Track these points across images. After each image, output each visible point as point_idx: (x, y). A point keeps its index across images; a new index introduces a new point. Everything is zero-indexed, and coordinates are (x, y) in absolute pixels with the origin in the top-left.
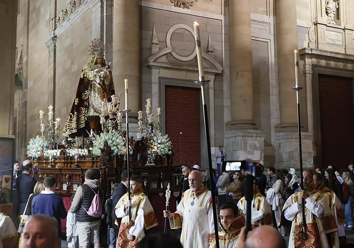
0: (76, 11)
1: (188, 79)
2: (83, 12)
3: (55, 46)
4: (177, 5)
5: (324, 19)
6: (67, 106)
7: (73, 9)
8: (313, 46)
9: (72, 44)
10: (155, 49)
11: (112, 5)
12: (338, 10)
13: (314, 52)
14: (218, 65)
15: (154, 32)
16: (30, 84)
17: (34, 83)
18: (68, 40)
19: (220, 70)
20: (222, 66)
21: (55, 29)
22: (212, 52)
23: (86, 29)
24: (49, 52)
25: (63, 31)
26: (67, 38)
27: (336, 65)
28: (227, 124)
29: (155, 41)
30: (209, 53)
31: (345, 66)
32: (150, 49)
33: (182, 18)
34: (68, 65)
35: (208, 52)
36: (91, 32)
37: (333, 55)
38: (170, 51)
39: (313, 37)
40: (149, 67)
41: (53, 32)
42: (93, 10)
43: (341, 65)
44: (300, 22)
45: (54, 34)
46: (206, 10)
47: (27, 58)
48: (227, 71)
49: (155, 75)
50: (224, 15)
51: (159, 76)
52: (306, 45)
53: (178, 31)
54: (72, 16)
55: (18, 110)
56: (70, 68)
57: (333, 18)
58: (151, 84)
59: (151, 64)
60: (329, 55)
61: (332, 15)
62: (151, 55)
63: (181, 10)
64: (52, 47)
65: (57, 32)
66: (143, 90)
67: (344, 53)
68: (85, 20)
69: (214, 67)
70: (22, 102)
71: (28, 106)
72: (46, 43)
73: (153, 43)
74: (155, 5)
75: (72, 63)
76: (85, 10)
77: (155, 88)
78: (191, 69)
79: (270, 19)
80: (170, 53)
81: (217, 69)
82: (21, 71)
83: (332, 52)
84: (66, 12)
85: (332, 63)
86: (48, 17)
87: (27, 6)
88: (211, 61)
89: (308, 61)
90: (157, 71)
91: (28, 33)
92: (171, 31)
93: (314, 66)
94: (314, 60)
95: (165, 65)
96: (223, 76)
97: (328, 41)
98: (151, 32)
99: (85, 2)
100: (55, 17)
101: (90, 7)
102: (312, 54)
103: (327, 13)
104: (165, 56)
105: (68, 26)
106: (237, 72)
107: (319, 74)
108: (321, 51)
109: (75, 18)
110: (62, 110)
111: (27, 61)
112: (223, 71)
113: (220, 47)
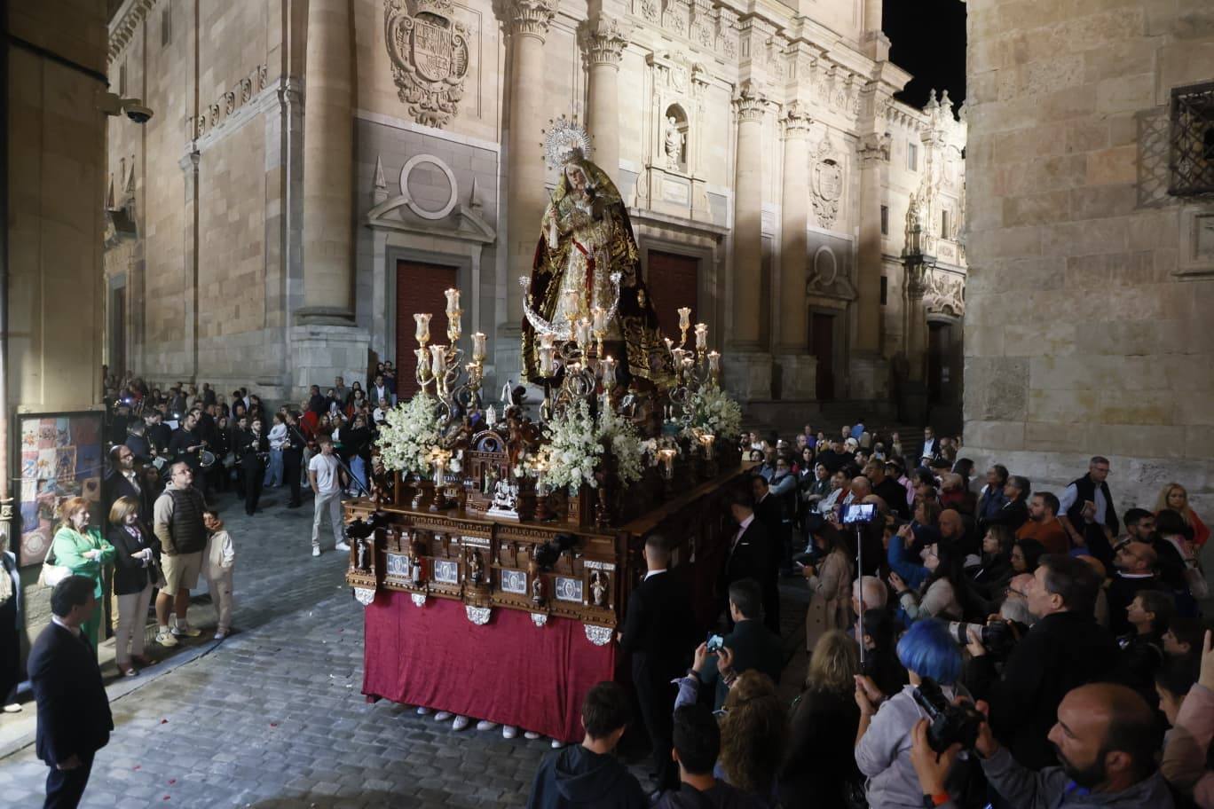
0: (236, 112)
1: (437, 250)
2: (250, 116)
3: (196, 170)
4: (421, 121)
5: (661, 161)
6: (220, 283)
7: (231, 108)
8: (642, 204)
9: (229, 173)
10: (380, 197)
11: (302, 114)
12: (684, 146)
13: (644, 215)
14: (488, 230)
15: (380, 166)
16: (150, 231)
17: (158, 230)
18: (221, 162)
19: (490, 238)
20: (495, 230)
21: (196, 138)
22: (479, 206)
23: (255, 148)
24: (185, 178)
25: (211, 143)
26: (219, 157)
27: (676, 236)
28: (500, 328)
29: (380, 182)
30: (474, 208)
31: (689, 238)
32: (372, 195)
33: (427, 144)
34: (221, 208)
35: (471, 205)
36: (264, 155)
37: (672, 221)
38: (406, 201)
39: (643, 189)
40: (370, 227)
41: (191, 144)
42: (268, 117)
43: (683, 236)
44: (624, 164)
45: (194, 147)
46: (472, 133)
47: (144, 182)
48: (503, 240)
49: (380, 241)
50: (502, 144)
51: (388, 243)
53: (423, 167)
54: (228, 121)
55: (128, 273)
56: (226, 215)
57: (675, 159)
58: (373, 257)
59: (373, 222)
60: (666, 220)
61: (675, 154)
62: (373, 207)
63: (427, 130)
64: (191, 171)
65: (201, 144)
66: (359, 265)
67: (689, 217)
69: (481, 232)
70: (136, 260)
71: (147, 269)
72: (180, 162)
73: (376, 187)
74: (382, 119)
75: (229, 207)
76: (252, 115)
77: (379, 265)
78: (441, 233)
80: (407, 205)
81: (485, 235)
82: (132, 204)
83: (670, 216)
84: (217, 110)
85: (671, 234)
86: (182, 112)
87: (141, 85)
88: (476, 221)
90: (384, 235)
91: (144, 135)
92: (409, 166)
94: (643, 227)
95: (397, 226)
96: (495, 247)
97: (666, 196)
98: (373, 167)
99: (252, 99)
100: (197, 116)
101: (262, 110)
102: (640, 218)
103: (667, 150)
104: (397, 211)
105: (220, 137)
106: (520, 243)
107: (649, 250)
108: (654, 213)
109: (234, 124)
110: (211, 288)
111: (144, 189)
112: (496, 240)
113: (493, 198)
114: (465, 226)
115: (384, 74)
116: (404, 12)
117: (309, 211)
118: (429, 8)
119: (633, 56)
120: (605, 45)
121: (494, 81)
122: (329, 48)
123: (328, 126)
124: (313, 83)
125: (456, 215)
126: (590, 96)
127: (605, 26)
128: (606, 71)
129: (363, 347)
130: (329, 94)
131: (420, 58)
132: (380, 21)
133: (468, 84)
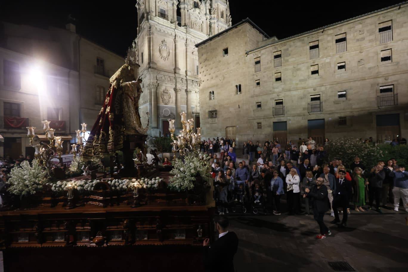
4: (165, 105)
10: (161, 114)
15: (160, 110)
29: (161, 112)
33: (166, 107)
34: (143, 115)
35: (172, 114)
36: (148, 109)
39: (195, 109)
44: (192, 106)
46: (172, 105)
49: (161, 119)
50: (175, 106)
52: (194, 111)
59: (160, 117)
66: (158, 122)
68: (147, 107)
74: (161, 105)
77: (161, 122)
78: (168, 117)
79: (186, 106)
89: (194, 114)
92: (164, 110)
93: (196, 115)
94: (196, 114)
95: (163, 117)
99: (147, 103)
104: (163, 115)
107: (196, 117)
112: (175, 118)
113: (174, 113)
114: (171, 116)
115: (161, 100)
116: (163, 93)
117: (153, 117)
118: (166, 92)
119: (193, 92)
120: (189, 92)
121: (174, 98)
122: (154, 99)
123: (154, 107)
124: (153, 103)
125: (170, 115)
126: (187, 98)
127: (188, 90)
128: (189, 95)
129: (159, 131)
130: (154, 104)
131: (165, 97)
132: (160, 94)
133: (171, 99)
